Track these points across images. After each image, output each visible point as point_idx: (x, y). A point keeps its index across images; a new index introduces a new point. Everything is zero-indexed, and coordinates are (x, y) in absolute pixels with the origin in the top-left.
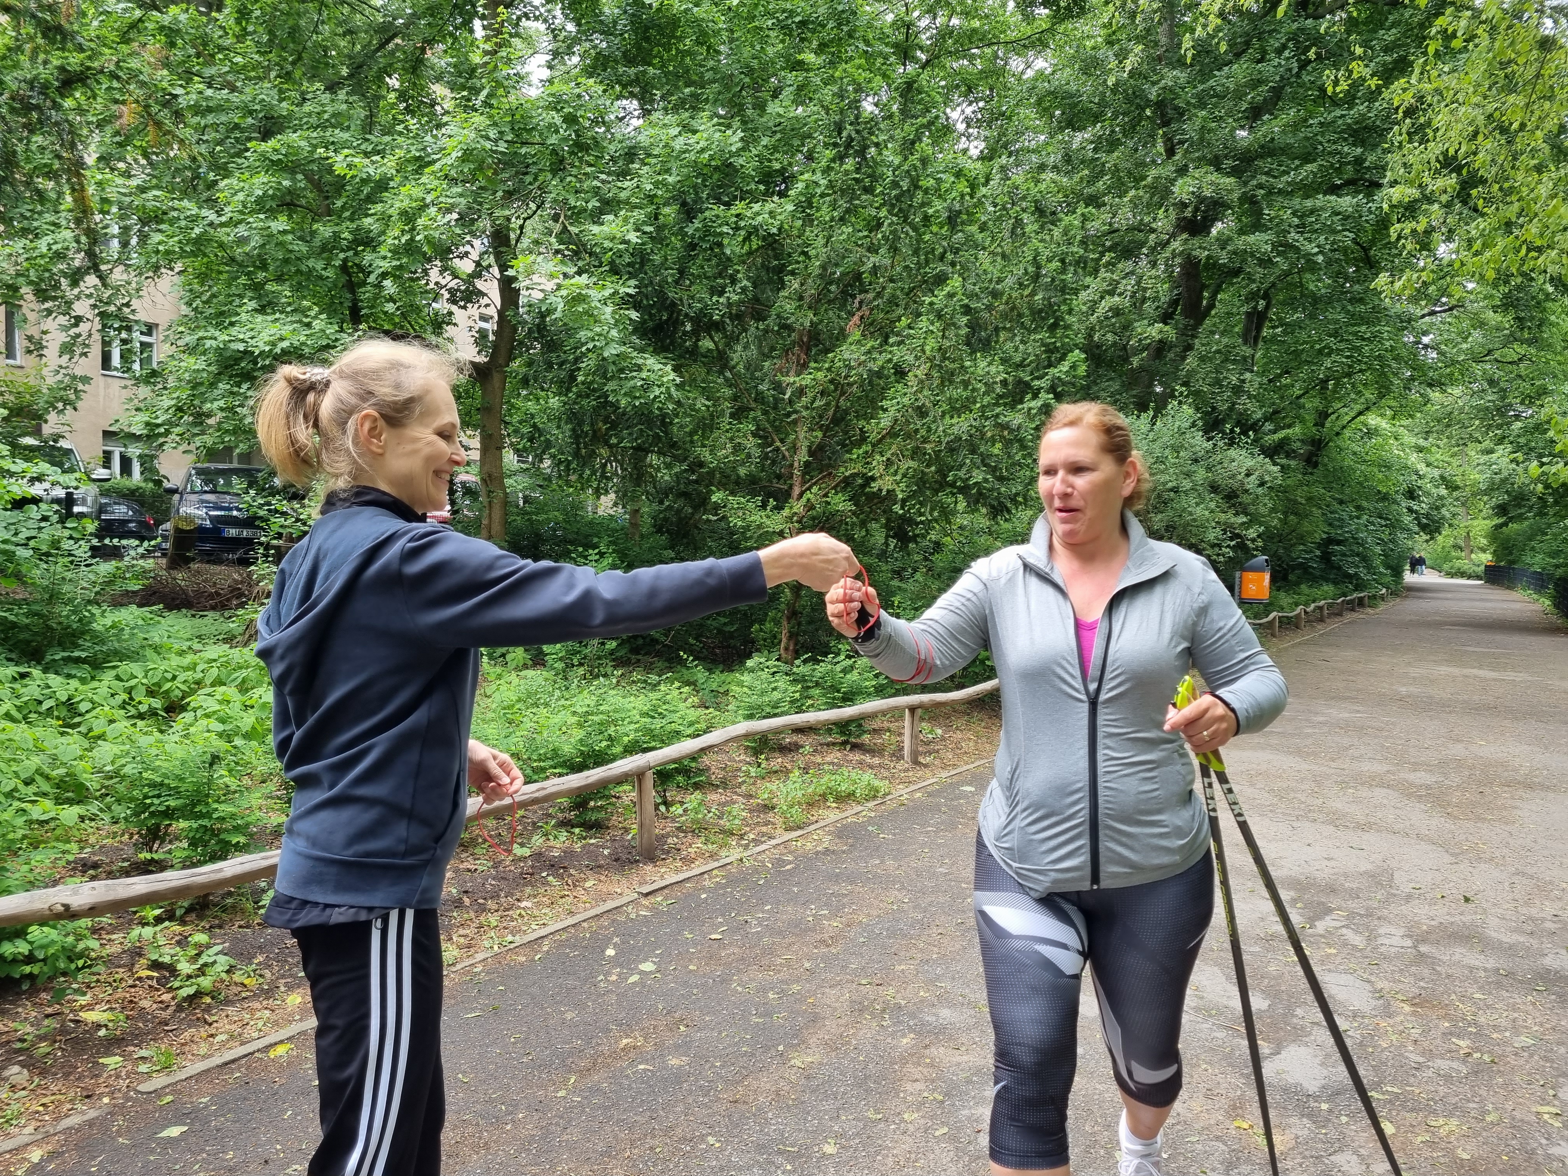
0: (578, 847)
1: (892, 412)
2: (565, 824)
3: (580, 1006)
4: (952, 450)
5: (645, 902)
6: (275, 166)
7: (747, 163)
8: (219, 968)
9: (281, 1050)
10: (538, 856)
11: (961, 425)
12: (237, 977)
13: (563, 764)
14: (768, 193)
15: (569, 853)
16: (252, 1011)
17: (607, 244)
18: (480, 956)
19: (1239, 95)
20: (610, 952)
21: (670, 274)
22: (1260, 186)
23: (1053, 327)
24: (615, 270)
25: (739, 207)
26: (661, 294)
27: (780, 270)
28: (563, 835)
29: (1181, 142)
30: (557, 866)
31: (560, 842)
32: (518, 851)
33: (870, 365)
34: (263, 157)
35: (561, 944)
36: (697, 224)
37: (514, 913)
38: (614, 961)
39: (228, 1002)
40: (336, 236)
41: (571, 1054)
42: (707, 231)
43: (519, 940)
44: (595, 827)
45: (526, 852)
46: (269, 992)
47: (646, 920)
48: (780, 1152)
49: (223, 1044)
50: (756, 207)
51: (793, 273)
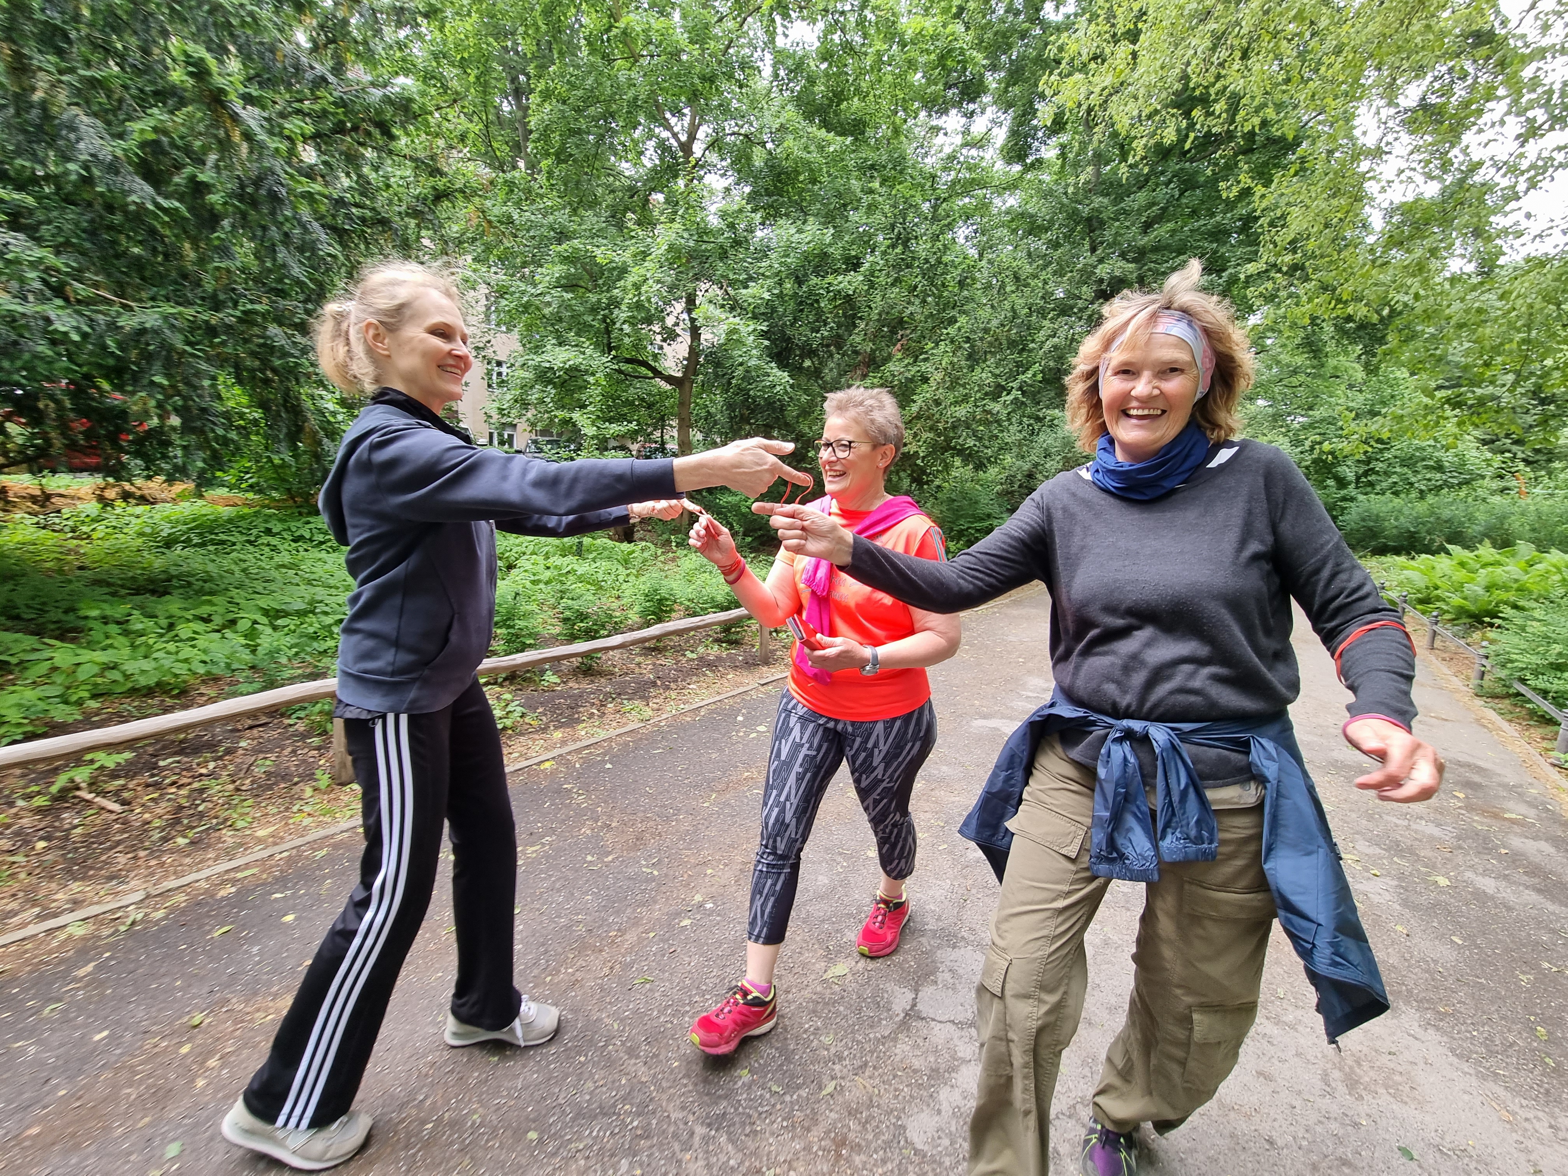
0: (724, 655)
1: (919, 402)
2: (718, 641)
3: (721, 750)
4: (954, 427)
5: (762, 689)
6: (566, 260)
7: (836, 251)
8: (516, 714)
9: (547, 765)
10: (701, 659)
11: (961, 412)
12: (527, 720)
13: (716, 607)
14: (847, 270)
15: (719, 658)
16: (534, 740)
17: (751, 300)
18: (664, 716)
19: (1139, 212)
20: (740, 718)
21: (788, 319)
22: (1150, 270)
23: (1020, 352)
24: (755, 317)
25: (830, 278)
26: (783, 333)
27: (854, 316)
28: (716, 647)
29: (1102, 243)
30: (711, 665)
31: (714, 651)
32: (689, 655)
33: (907, 374)
34: (559, 255)
35: (712, 712)
36: (804, 289)
37: (686, 692)
38: (743, 724)
39: (521, 734)
40: (599, 300)
41: (713, 780)
42: (810, 293)
43: (687, 707)
44: (736, 643)
45: (694, 656)
46: (544, 730)
47: (762, 701)
48: (840, 854)
49: (516, 759)
50: (840, 278)
51: (861, 318)
